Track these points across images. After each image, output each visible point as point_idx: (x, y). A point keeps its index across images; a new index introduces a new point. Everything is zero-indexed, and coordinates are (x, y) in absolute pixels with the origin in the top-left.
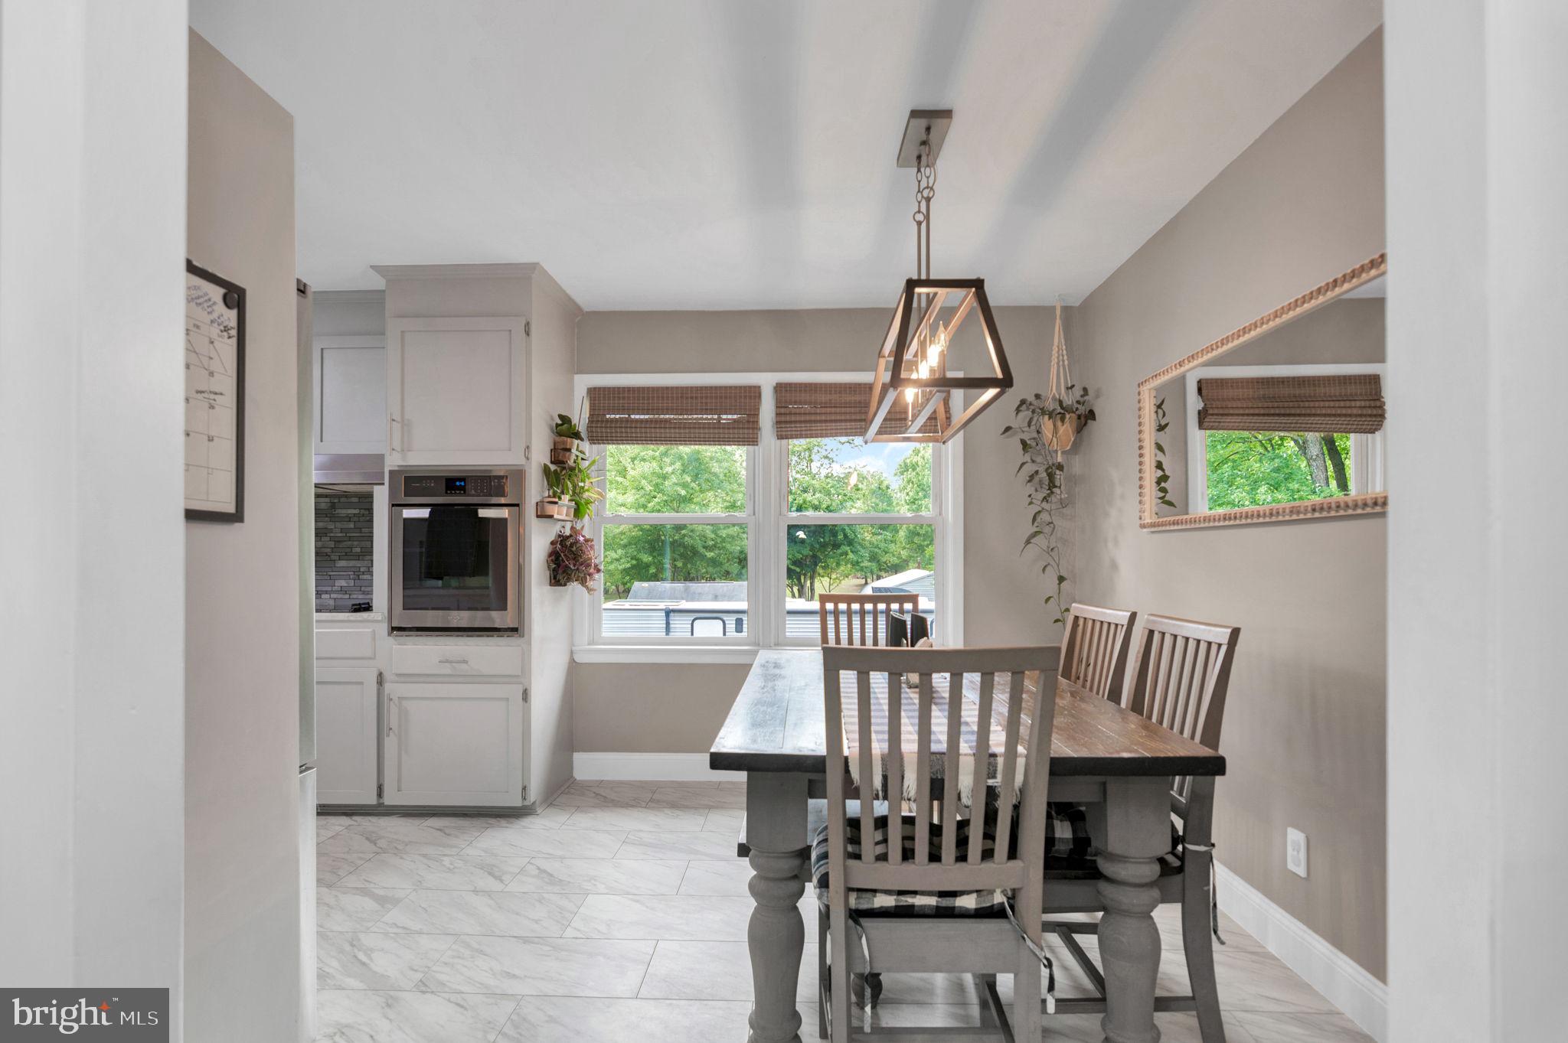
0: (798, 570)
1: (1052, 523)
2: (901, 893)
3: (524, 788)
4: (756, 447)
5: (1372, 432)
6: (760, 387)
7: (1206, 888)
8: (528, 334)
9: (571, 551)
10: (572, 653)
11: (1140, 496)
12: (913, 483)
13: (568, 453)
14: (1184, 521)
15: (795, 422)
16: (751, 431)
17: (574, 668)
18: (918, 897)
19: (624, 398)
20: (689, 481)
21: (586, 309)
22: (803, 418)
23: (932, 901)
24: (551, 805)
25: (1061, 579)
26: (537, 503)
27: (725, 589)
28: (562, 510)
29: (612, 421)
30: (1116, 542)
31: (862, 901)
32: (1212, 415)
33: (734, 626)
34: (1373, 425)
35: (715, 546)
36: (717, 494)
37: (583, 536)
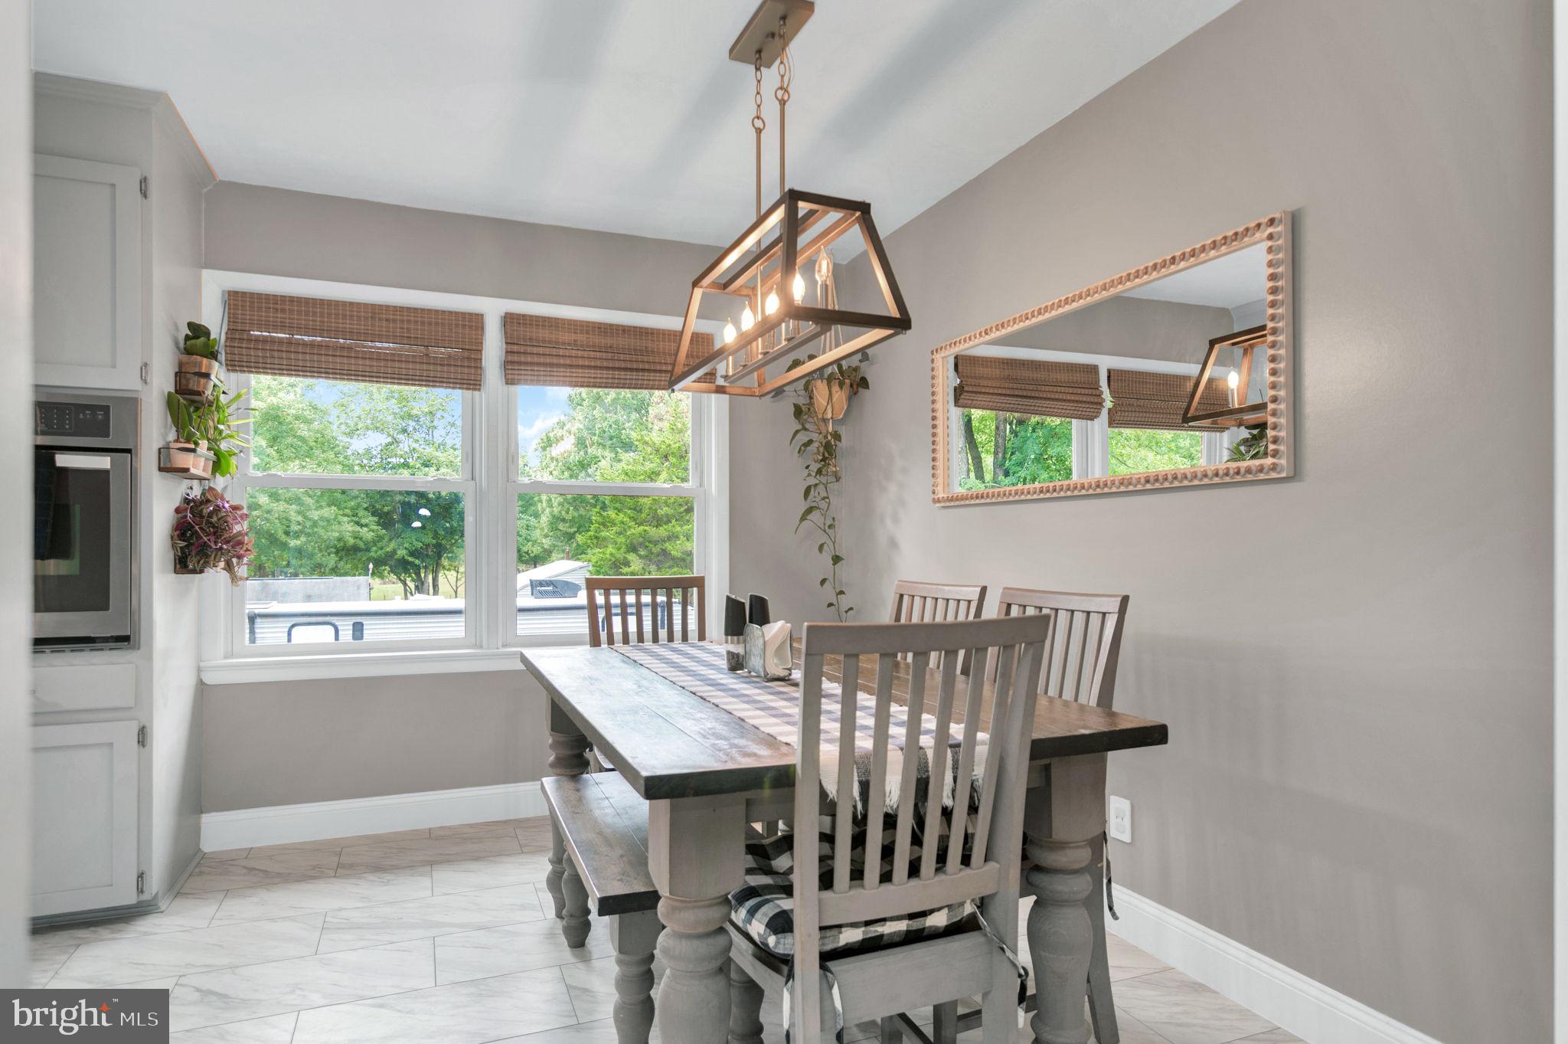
0: (417, 562)
1: (828, 498)
2: (868, 923)
3: (141, 876)
4: (476, 393)
5: (1092, 419)
6: (482, 315)
7: (1099, 865)
8: (144, 194)
9: (211, 523)
10: (199, 670)
11: (933, 469)
12: (557, 460)
13: (203, 381)
14: (990, 494)
15: (532, 364)
16: (473, 371)
17: (202, 691)
18: (888, 923)
19: (283, 311)
20: (264, 445)
21: (221, 176)
22: (542, 360)
23: (902, 926)
24: (178, 894)
25: (837, 559)
26: (160, 449)
27: (322, 586)
28: (198, 463)
29: (257, 340)
30: (896, 520)
31: (826, 941)
32: (967, 392)
33: (351, 632)
34: (1093, 412)
35: (301, 532)
36: (304, 464)
37: (228, 502)
